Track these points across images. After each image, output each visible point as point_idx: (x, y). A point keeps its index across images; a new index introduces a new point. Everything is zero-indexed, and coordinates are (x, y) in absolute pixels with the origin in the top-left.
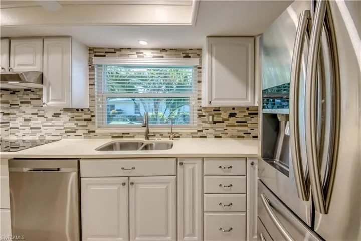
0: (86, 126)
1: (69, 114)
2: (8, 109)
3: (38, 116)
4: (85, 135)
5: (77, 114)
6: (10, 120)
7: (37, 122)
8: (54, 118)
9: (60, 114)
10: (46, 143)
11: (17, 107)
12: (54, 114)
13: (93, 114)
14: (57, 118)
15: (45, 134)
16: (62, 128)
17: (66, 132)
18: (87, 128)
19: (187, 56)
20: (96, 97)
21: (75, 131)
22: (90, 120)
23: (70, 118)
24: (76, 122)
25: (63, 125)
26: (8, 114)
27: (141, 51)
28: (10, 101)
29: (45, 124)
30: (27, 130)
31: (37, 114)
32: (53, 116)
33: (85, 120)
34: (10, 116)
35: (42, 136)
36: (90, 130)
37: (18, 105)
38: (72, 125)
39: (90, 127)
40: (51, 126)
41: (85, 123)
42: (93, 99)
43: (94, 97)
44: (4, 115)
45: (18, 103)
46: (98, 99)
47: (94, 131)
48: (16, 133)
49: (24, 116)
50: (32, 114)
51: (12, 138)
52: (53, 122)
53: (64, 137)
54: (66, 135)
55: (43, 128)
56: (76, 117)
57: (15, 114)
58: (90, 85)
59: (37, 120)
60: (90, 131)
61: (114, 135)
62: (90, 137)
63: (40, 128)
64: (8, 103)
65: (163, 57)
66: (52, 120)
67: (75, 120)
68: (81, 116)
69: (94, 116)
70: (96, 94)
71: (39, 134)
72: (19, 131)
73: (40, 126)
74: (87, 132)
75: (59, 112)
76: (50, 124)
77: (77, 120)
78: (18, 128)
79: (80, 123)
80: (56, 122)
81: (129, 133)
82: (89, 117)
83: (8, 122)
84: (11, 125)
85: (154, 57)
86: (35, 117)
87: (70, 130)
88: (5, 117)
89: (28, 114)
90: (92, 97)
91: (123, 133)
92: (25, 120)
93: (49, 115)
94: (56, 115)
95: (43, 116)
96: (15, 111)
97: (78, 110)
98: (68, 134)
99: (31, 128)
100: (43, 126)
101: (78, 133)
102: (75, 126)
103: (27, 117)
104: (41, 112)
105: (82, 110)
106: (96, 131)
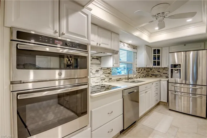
1: (102, 70)
4: (108, 81)
9: (99, 71)
12: (96, 70)
16: (99, 78)
17: (101, 80)
18: (109, 77)
19: (134, 49)
21: (104, 80)
22: (110, 73)
23: (103, 72)
24: (105, 75)
27: (124, 44)
32: (96, 72)
38: (103, 76)
41: (108, 75)
47: (111, 79)
52: (96, 75)
54: (101, 82)
61: (117, 80)
62: (110, 82)
65: (129, 47)
66: (95, 74)
67: (105, 73)
69: (111, 71)
74: (109, 79)
75: (98, 69)
76: (94, 76)
80: (97, 75)
81: (121, 79)
82: (109, 72)
85: (127, 47)
91: (120, 79)
98: (102, 81)
102: (105, 77)
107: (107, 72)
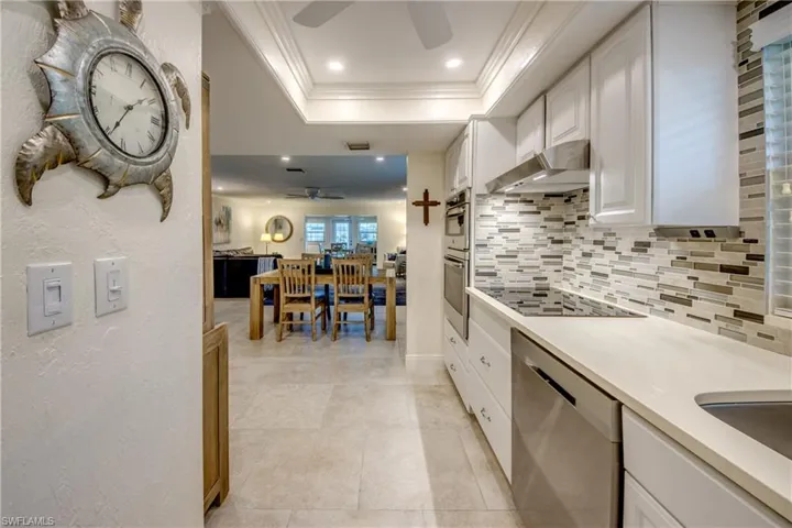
0: (728, 291)
1: (673, 245)
2: (560, 231)
3: (605, 248)
4: (723, 324)
5: (694, 246)
6: (565, 252)
7: (602, 261)
8: (635, 254)
9: (648, 245)
10: (618, 316)
11: (573, 226)
12: (637, 244)
13: (753, 249)
14: (642, 255)
15: (617, 292)
16: (653, 284)
17: (663, 297)
18: (730, 299)
20: (772, 181)
21: (689, 304)
22: (745, 271)
23: (674, 257)
24: (693, 272)
25: (655, 277)
26: (561, 242)
28: (564, 217)
29: (616, 267)
30: (587, 277)
31: (601, 243)
32: (633, 250)
33: (724, 269)
34: (564, 245)
35: (609, 296)
36: (744, 308)
37: (573, 223)
38: (680, 279)
39: (743, 297)
40: (630, 273)
41: (722, 279)
42: (755, 189)
43: (761, 179)
44: (554, 242)
45: (575, 219)
46: (779, 188)
47: (759, 318)
48: (572, 280)
49: (582, 246)
50: (596, 243)
51: (566, 288)
52: (633, 264)
53: (657, 312)
55: (612, 278)
56: (692, 254)
57: (570, 242)
58: (743, 136)
59: (602, 256)
60: (740, 314)
62: (743, 338)
63: (606, 276)
64: (560, 219)
66: (630, 258)
67: (689, 265)
68: (711, 255)
69: (760, 258)
70: (771, 166)
71: (605, 290)
72: (574, 277)
73: (607, 270)
74: (729, 313)
75: (645, 239)
76: (626, 268)
77: (696, 266)
78: (573, 269)
79: (704, 277)
80: (640, 264)
82: (738, 259)
83: (561, 257)
84: (565, 264)
86: (599, 249)
87: (673, 293)
88: (557, 247)
89: (588, 242)
90: (751, 181)
92: (585, 255)
93: (625, 246)
94: (642, 247)
95: (613, 249)
96: (569, 235)
97: (695, 234)
98: (669, 304)
99: (593, 273)
100: (614, 271)
101: (698, 308)
102: (690, 285)
103: (588, 248)
104: (609, 238)
105: (710, 234)
106: (770, 320)
107: (707, 260)
